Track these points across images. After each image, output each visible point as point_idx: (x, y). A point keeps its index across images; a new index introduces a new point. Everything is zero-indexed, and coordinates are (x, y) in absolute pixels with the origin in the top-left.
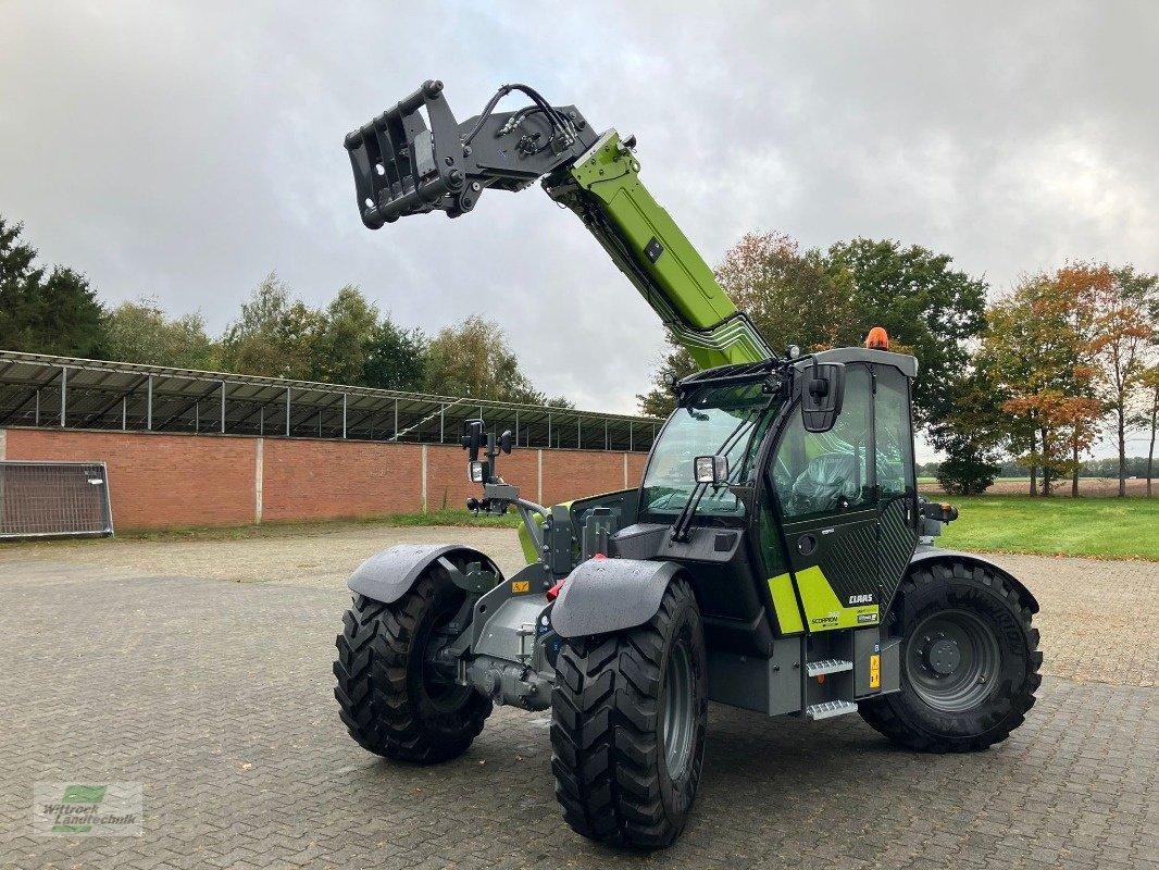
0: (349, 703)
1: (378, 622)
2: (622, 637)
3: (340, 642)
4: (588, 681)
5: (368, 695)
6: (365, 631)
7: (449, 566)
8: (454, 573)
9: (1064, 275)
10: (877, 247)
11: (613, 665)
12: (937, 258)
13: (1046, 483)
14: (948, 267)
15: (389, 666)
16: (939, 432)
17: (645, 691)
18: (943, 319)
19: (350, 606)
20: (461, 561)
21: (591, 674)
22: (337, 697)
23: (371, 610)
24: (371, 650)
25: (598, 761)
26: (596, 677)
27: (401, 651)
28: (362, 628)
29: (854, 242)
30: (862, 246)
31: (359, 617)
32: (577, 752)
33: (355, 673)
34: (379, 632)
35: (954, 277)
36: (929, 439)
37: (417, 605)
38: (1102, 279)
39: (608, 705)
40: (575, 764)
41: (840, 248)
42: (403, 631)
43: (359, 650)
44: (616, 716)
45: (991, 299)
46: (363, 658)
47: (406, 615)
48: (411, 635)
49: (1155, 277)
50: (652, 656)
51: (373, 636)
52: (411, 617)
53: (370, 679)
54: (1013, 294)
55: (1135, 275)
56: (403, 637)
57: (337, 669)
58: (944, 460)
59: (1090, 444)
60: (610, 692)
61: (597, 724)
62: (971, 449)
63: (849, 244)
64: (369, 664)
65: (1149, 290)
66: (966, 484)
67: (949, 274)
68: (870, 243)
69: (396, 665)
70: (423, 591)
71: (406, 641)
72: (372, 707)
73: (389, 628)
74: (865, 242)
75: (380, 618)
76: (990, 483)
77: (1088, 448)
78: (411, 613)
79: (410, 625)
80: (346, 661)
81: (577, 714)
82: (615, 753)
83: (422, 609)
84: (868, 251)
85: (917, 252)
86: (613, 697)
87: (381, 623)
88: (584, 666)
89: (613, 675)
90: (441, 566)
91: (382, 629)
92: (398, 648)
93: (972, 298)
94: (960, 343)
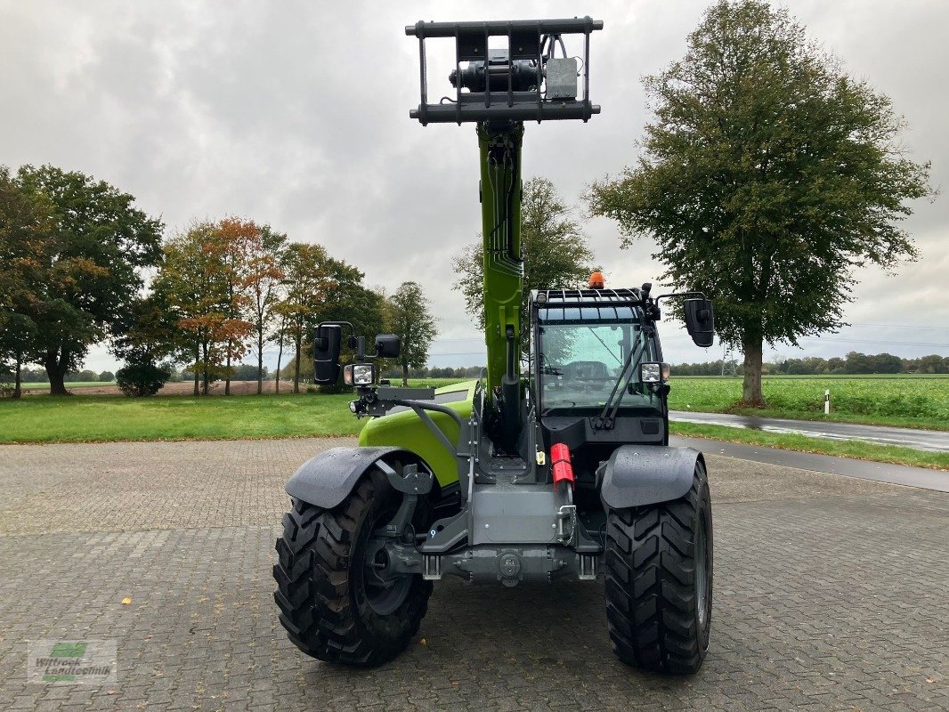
0: (290, 607)
1: (318, 525)
2: (662, 508)
3: (280, 545)
4: (636, 545)
5: (310, 598)
6: (305, 534)
7: (388, 470)
8: (391, 475)
9: (225, 224)
10: (65, 176)
11: (657, 531)
12: (122, 196)
13: (206, 385)
14: (132, 205)
15: (332, 569)
16: (119, 343)
17: (684, 551)
18: (122, 248)
19: (290, 509)
20: (398, 463)
21: (638, 539)
22: (278, 601)
23: (309, 514)
24: (312, 553)
25: (648, 608)
26: (643, 541)
27: (343, 554)
28: (302, 531)
29: (43, 167)
30: (50, 173)
31: (299, 520)
32: (630, 600)
33: (295, 577)
34: (320, 535)
35: (136, 214)
36: (112, 349)
37: (358, 509)
38: (250, 231)
39: (655, 563)
40: (627, 609)
41: (28, 170)
42: (345, 534)
43: (301, 552)
44: (662, 572)
45: (166, 237)
46: (304, 560)
47: (348, 517)
48: (352, 538)
49: (285, 236)
50: (687, 524)
51: (314, 539)
52: (353, 519)
53: (311, 582)
54: (186, 235)
55: (272, 232)
56: (344, 539)
57: (277, 573)
58: (122, 367)
59: (242, 355)
60: (656, 554)
61: (646, 579)
62: (147, 357)
63: (38, 168)
64: (311, 568)
65: (281, 245)
66: (141, 387)
67: (133, 211)
68: (59, 172)
69: (339, 568)
70: (363, 493)
71: (348, 543)
72: (313, 610)
73: (330, 532)
74: (54, 170)
75: (321, 520)
76: (161, 386)
77: (240, 358)
78: (351, 516)
79: (352, 528)
80: (286, 565)
81: (629, 571)
82: (662, 601)
83: (362, 511)
84: (57, 178)
85: (103, 187)
86: (659, 556)
87: (322, 526)
88: (630, 532)
89: (658, 539)
90: (378, 469)
91: (323, 532)
92: (340, 550)
93: (148, 234)
94: (137, 269)
